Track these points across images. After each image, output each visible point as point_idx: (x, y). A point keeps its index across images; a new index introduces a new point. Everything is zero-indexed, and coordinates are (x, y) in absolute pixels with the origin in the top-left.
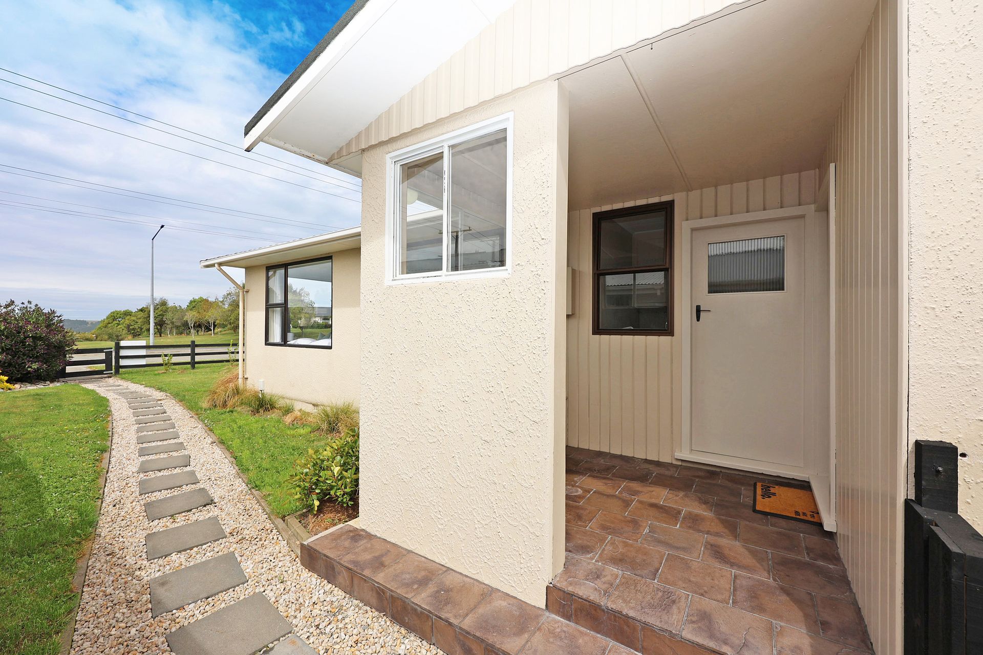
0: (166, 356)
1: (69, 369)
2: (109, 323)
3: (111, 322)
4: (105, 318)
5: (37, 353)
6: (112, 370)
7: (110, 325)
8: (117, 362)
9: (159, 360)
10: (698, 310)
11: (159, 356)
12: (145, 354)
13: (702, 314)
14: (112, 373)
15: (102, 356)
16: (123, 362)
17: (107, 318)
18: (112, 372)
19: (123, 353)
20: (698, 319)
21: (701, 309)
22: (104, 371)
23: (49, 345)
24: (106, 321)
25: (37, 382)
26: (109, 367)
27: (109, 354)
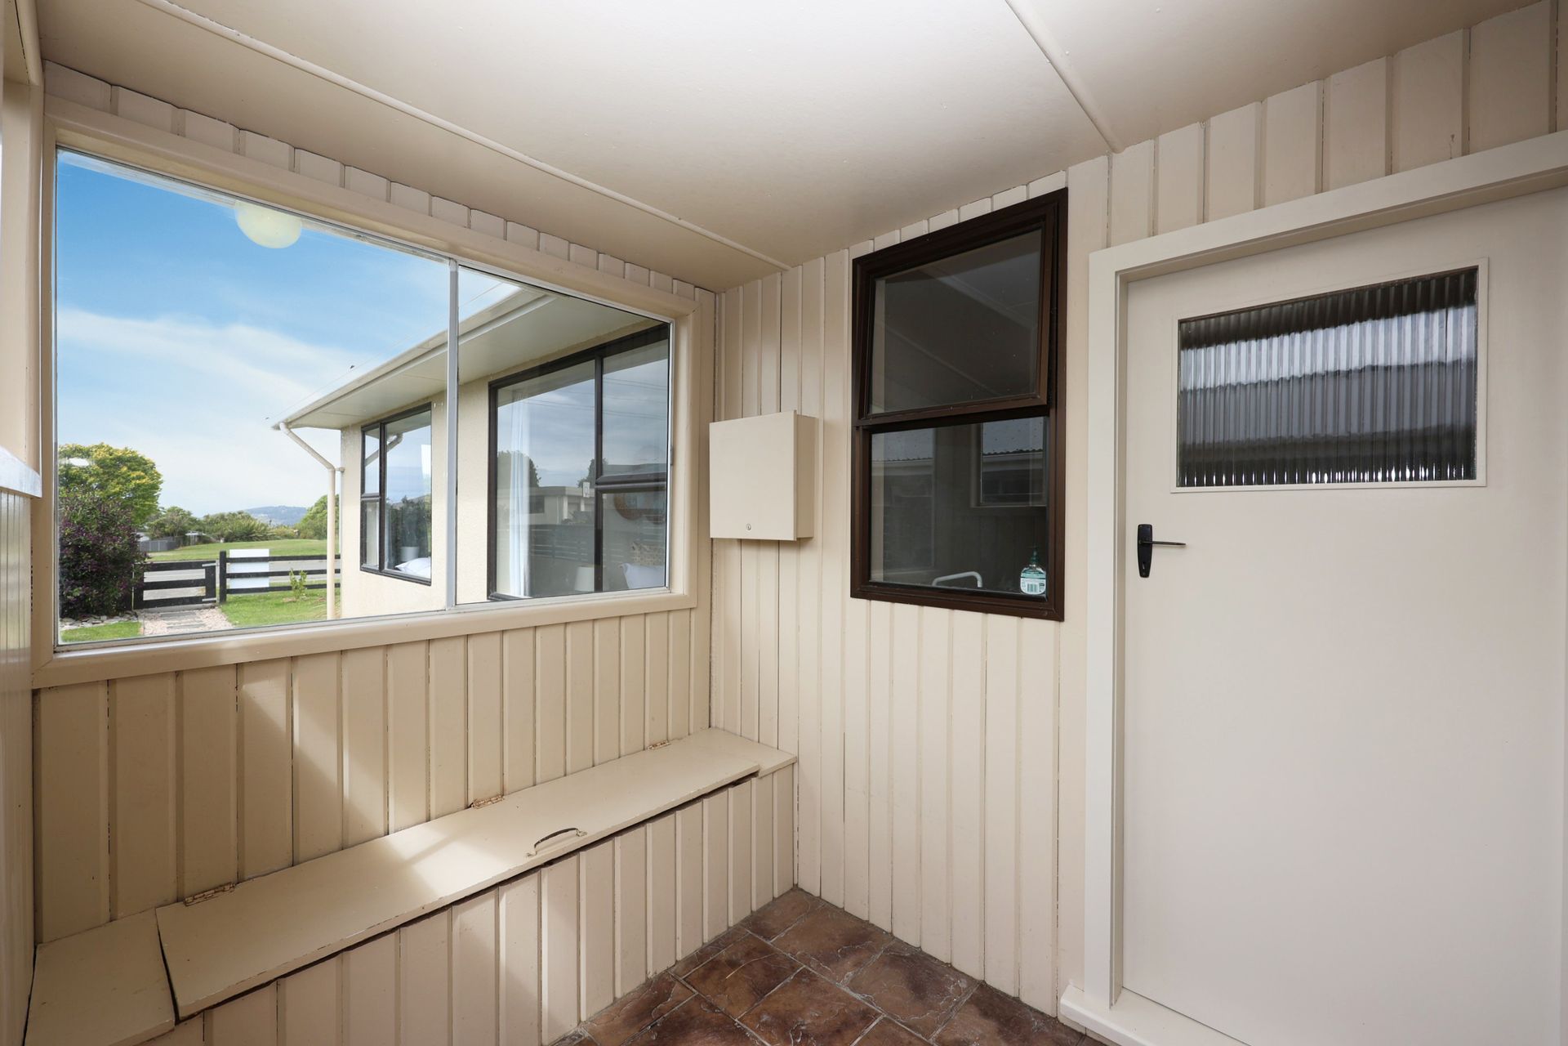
0: (296, 573)
1: (148, 595)
2: (318, 513)
3: (319, 510)
4: (314, 504)
5: (83, 571)
6: (215, 596)
7: (318, 515)
8: (223, 583)
9: (284, 581)
10: (1145, 541)
11: (285, 573)
12: (267, 571)
13: (1157, 554)
14: (215, 601)
15: (200, 574)
16: (232, 584)
17: (316, 506)
18: (215, 599)
19: (232, 568)
20: (1145, 571)
21: (1155, 539)
22: (203, 597)
23: (102, 559)
24: (314, 510)
25: (84, 617)
26: (211, 592)
27: (210, 571)
